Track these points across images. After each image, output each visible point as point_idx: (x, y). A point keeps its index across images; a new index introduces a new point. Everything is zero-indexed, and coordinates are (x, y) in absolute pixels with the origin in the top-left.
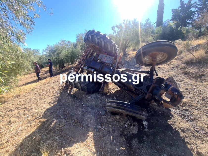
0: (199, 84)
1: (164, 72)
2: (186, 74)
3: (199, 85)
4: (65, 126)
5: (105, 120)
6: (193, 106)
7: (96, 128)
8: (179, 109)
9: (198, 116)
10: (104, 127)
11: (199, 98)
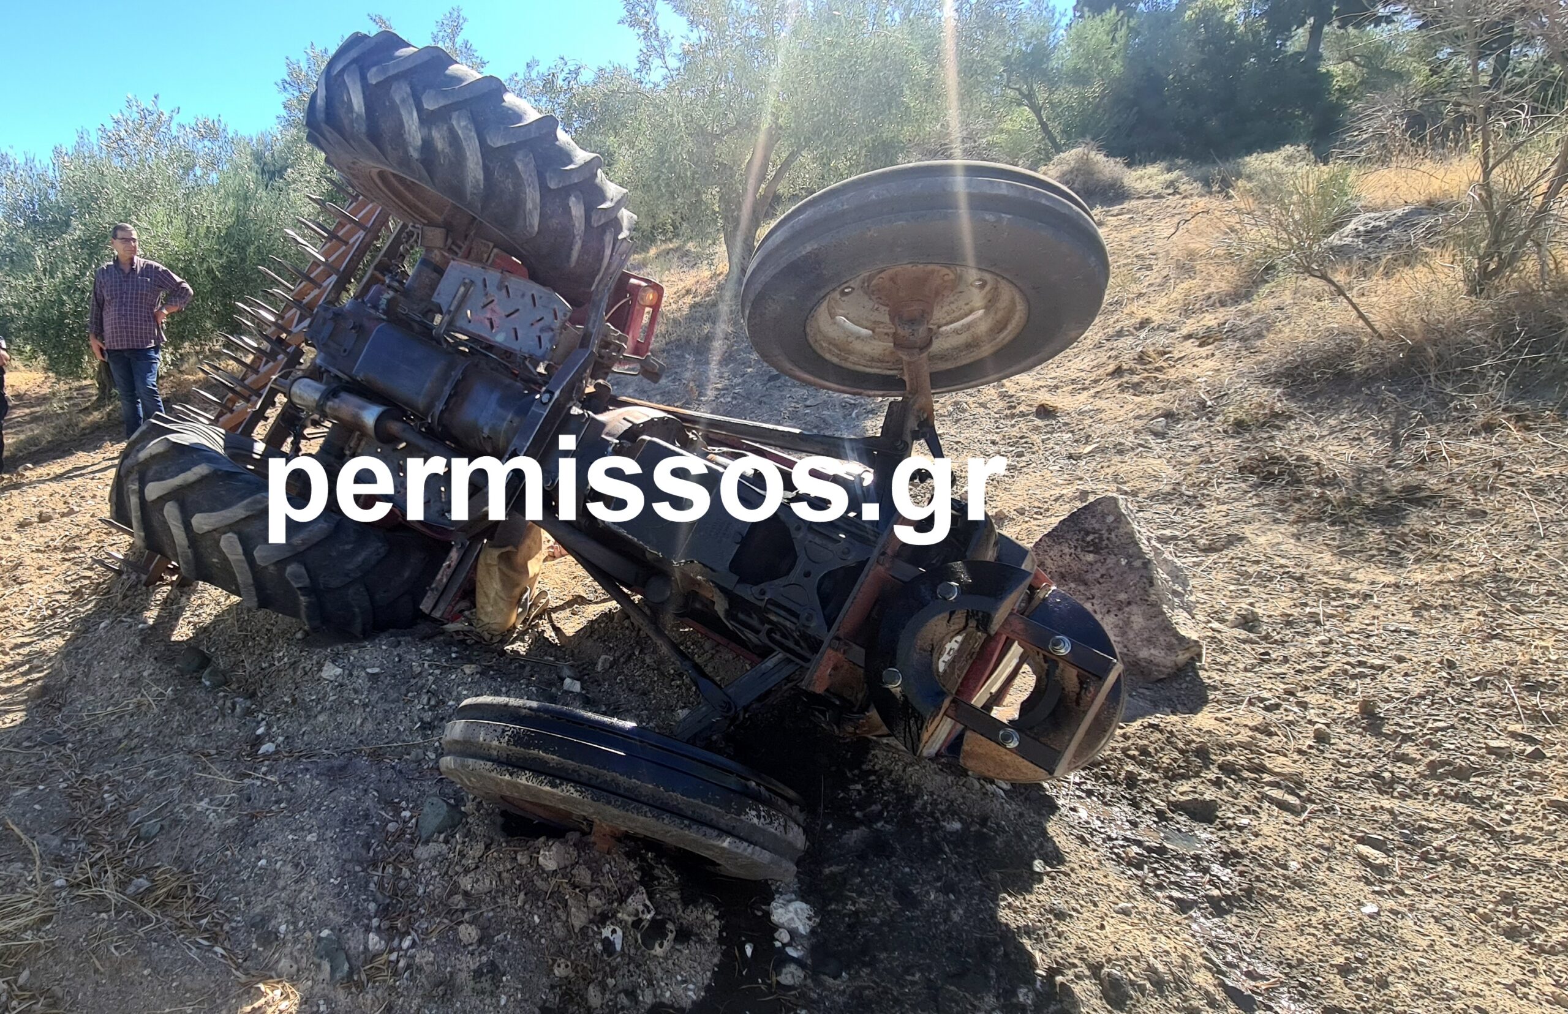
0: (1366, 575)
1: (1079, 457)
2: (1267, 480)
3: (1365, 588)
4: (46, 920)
5: (430, 884)
6: (1267, 778)
7: (333, 950)
8: (1135, 804)
9: (1285, 867)
10: (406, 943)
11: (1338, 704)
